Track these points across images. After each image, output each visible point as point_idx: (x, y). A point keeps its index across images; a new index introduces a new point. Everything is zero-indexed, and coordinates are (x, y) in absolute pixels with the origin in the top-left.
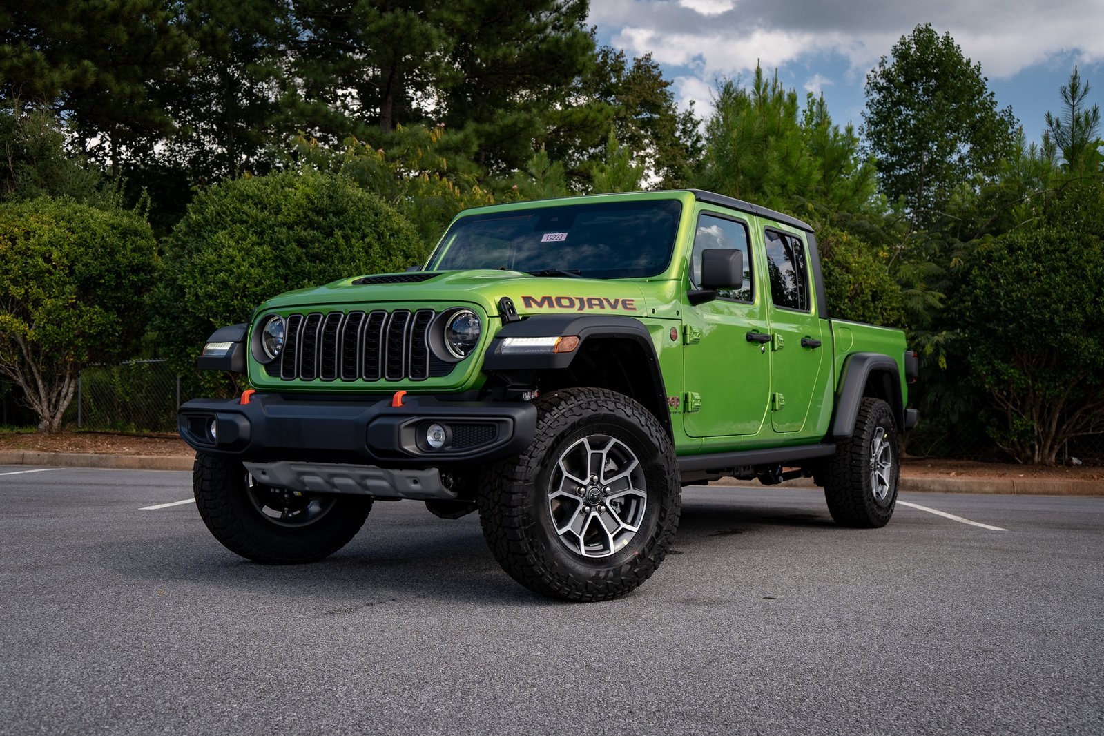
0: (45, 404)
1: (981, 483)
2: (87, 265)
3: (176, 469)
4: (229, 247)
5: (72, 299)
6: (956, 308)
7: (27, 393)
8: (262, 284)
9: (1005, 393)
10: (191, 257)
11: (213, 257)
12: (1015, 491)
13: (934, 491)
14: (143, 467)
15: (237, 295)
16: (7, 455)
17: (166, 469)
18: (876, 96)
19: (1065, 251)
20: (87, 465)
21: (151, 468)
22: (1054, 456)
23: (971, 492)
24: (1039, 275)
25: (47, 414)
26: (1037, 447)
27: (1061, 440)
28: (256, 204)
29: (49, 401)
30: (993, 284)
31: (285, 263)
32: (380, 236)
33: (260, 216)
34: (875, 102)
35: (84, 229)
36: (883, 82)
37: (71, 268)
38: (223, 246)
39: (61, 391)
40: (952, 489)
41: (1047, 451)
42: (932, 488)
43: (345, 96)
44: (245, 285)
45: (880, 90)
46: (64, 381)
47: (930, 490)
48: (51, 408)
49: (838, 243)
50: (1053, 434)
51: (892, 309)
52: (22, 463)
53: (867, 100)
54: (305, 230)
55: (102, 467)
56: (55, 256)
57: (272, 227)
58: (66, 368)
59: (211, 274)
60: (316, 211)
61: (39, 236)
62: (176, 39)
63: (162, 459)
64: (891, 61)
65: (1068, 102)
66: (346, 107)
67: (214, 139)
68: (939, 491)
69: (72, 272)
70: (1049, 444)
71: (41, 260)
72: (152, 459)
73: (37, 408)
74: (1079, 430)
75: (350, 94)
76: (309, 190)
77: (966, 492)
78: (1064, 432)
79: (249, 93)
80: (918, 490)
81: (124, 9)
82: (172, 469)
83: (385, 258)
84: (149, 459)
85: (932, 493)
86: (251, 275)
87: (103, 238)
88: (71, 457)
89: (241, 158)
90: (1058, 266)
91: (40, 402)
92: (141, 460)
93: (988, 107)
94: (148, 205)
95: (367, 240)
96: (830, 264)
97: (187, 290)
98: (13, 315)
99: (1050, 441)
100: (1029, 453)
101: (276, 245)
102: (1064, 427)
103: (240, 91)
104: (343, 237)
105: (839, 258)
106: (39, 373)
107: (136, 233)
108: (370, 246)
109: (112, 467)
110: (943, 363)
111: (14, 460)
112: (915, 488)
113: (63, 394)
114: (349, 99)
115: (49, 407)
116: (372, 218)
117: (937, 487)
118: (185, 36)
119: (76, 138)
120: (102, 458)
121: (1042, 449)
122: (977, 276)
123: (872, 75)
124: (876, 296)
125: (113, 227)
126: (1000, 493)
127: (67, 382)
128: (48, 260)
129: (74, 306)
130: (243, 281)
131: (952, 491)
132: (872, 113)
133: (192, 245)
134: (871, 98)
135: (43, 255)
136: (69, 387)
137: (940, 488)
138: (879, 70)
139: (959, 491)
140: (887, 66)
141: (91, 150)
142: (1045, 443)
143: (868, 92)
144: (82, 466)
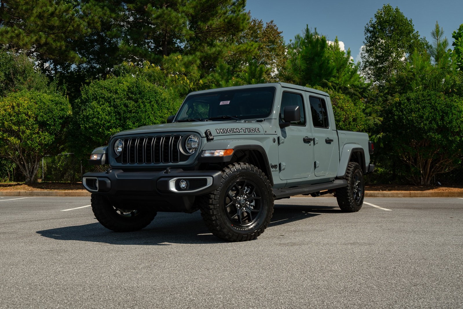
0: (28, 172)
1: (397, 193)
2: (42, 116)
3: (79, 196)
4: (97, 108)
5: (37, 130)
6: (387, 124)
7: (20, 167)
8: (111, 122)
9: (407, 157)
10: (83, 112)
11: (91, 112)
12: (410, 196)
13: (379, 197)
14: (66, 196)
15: (101, 127)
16: (13, 192)
17: (75, 196)
18: (369, 35)
19: (429, 100)
20: (45, 195)
21: (70, 196)
22: (429, 182)
23: (394, 197)
24: (419, 109)
25: (29, 176)
26: (422, 178)
27: (432, 175)
28: (108, 91)
29: (30, 171)
30: (401, 114)
31: (119, 114)
32: (157, 102)
33: (109, 95)
34: (369, 37)
35: (41, 103)
36: (371, 29)
37: (36, 118)
38: (95, 108)
39: (34, 167)
40: (386, 196)
41: (426, 180)
42: (378, 196)
43: (149, 42)
44: (104, 123)
45: (370, 32)
46: (35, 163)
47: (377, 197)
48: (30, 174)
49: (340, 99)
50: (428, 173)
51: (362, 125)
52: (19, 195)
53: (365, 36)
54: (127, 100)
55: (50, 196)
56: (29, 113)
57: (114, 99)
58: (36, 157)
59: (91, 119)
60: (131, 93)
61: (23, 105)
62: (78, 22)
63: (74, 192)
64: (374, 20)
65: (435, 38)
66: (149, 47)
67: (96, 62)
68: (381, 197)
69: (36, 120)
70: (427, 177)
71: (24, 115)
72: (70, 193)
73: (24, 173)
74: (438, 171)
75: (151, 41)
76: (128, 84)
77: (392, 197)
78: (433, 172)
79: (109, 43)
80: (372, 197)
81: (56, 11)
82: (78, 196)
83: (159, 111)
84: (68, 193)
85: (378, 198)
86: (106, 118)
87: (48, 106)
88: (38, 192)
89: (107, 69)
90: (427, 106)
91: (26, 171)
92: (65, 193)
93: (416, 38)
94: (66, 92)
95: (152, 103)
96: (336, 107)
97: (81, 126)
98: (14, 137)
99: (427, 176)
100: (419, 181)
101: (115, 107)
102: (433, 170)
103: (106, 42)
104: (142, 103)
105: (340, 105)
106: (25, 160)
107: (61, 103)
108: (153, 106)
109: (54, 196)
110: (382, 145)
111: (16, 194)
112: (371, 196)
113: (35, 168)
114: (150, 44)
115: (29, 173)
116: (154, 94)
117: (380, 195)
118: (81, 21)
119: (40, 63)
120: (50, 193)
121: (424, 179)
122: (395, 111)
123: (367, 26)
124: (355, 120)
125: (52, 101)
126: (405, 197)
127: (36, 163)
128: (27, 114)
129: (38, 133)
130: (103, 121)
131: (386, 197)
132: (368, 42)
133: (83, 107)
134: (367, 36)
135: (25, 113)
136: (37, 165)
137: (381, 196)
138: (370, 24)
139: (389, 197)
140: (373, 22)
141: (46, 68)
142: (425, 176)
143: (366, 33)
144: (42, 196)
